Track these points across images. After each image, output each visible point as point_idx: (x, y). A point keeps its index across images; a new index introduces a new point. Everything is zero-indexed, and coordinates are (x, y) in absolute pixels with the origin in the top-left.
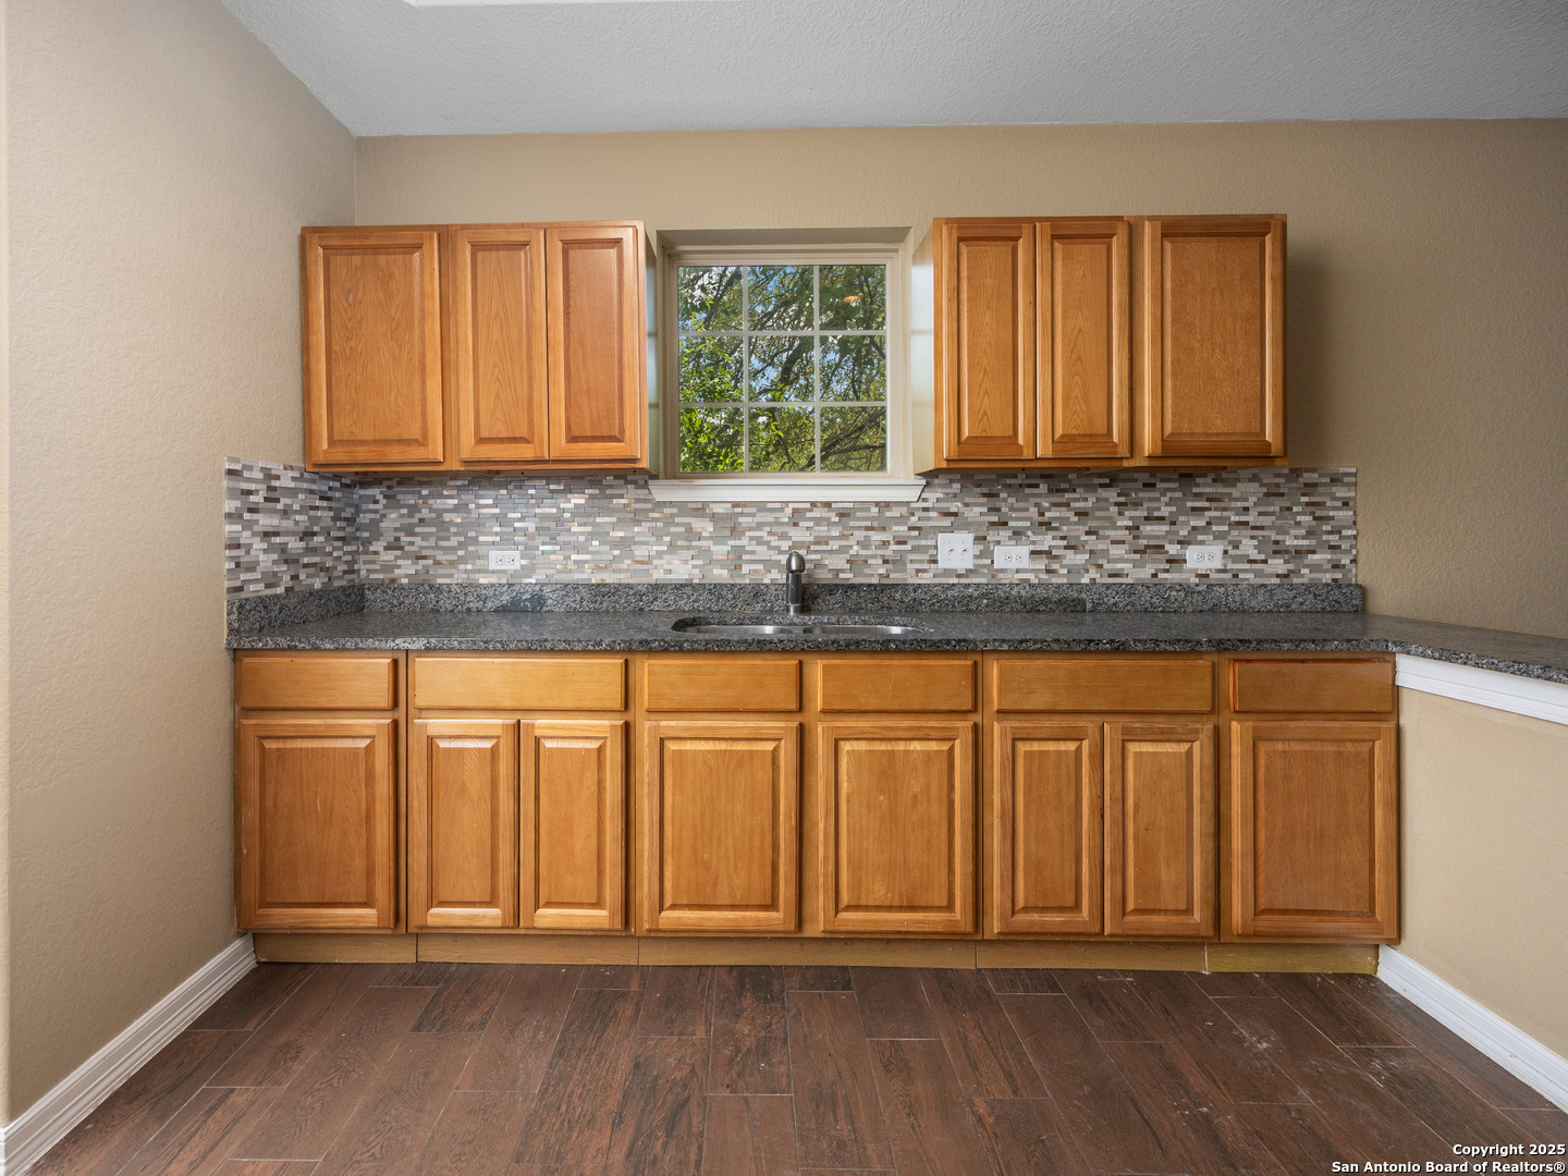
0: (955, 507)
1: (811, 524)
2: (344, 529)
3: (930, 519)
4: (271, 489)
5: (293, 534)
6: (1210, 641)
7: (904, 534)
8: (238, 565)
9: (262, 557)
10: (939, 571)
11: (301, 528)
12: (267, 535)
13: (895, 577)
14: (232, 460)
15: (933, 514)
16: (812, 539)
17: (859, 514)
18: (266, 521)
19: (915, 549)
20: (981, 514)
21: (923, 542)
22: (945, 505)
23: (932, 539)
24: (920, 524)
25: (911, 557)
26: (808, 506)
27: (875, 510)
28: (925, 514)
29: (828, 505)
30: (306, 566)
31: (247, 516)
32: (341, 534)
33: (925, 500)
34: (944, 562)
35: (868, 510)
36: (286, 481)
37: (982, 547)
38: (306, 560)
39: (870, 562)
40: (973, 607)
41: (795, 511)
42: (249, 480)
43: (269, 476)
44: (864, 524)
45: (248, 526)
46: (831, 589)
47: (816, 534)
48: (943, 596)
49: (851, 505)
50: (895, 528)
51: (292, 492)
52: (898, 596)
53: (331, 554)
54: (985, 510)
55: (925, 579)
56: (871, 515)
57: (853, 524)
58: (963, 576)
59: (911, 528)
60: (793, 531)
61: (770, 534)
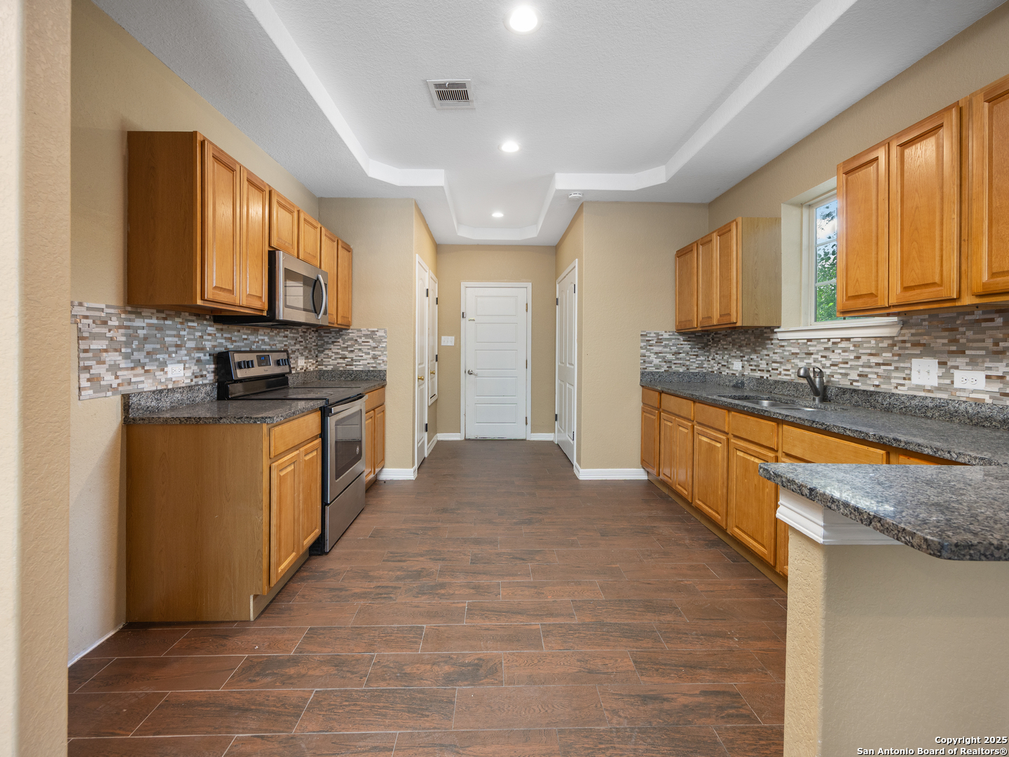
0: (924, 340)
1: (840, 351)
2: (697, 352)
3: (907, 348)
4: (658, 339)
5: (669, 353)
6: (875, 435)
7: (888, 359)
8: (644, 362)
9: (654, 359)
10: (912, 386)
11: (673, 351)
12: (656, 353)
13: (884, 387)
14: (642, 332)
15: (908, 345)
16: (841, 360)
17: (865, 345)
18: (656, 349)
19: (897, 368)
20: (944, 344)
21: (902, 365)
22: (917, 338)
23: (907, 362)
24: (900, 352)
25: (894, 374)
26: (839, 340)
27: (873, 342)
28: (903, 345)
29: (848, 339)
30: (675, 364)
31: (648, 347)
32: (696, 353)
33: (904, 335)
34: (916, 379)
35: (870, 342)
36: (666, 336)
37: (944, 370)
38: (675, 362)
39: (869, 376)
40: (929, 414)
41: (834, 343)
42: (649, 337)
43: (658, 334)
44: (869, 351)
45: (648, 350)
46: (844, 391)
47: (843, 357)
48: (908, 404)
49: (860, 340)
50: (884, 355)
51: (669, 340)
52: (880, 400)
53: (689, 360)
54: (946, 341)
55: (901, 391)
56: (872, 346)
57: (861, 351)
58: (929, 391)
59: (893, 355)
60: (831, 356)
61: (822, 357)
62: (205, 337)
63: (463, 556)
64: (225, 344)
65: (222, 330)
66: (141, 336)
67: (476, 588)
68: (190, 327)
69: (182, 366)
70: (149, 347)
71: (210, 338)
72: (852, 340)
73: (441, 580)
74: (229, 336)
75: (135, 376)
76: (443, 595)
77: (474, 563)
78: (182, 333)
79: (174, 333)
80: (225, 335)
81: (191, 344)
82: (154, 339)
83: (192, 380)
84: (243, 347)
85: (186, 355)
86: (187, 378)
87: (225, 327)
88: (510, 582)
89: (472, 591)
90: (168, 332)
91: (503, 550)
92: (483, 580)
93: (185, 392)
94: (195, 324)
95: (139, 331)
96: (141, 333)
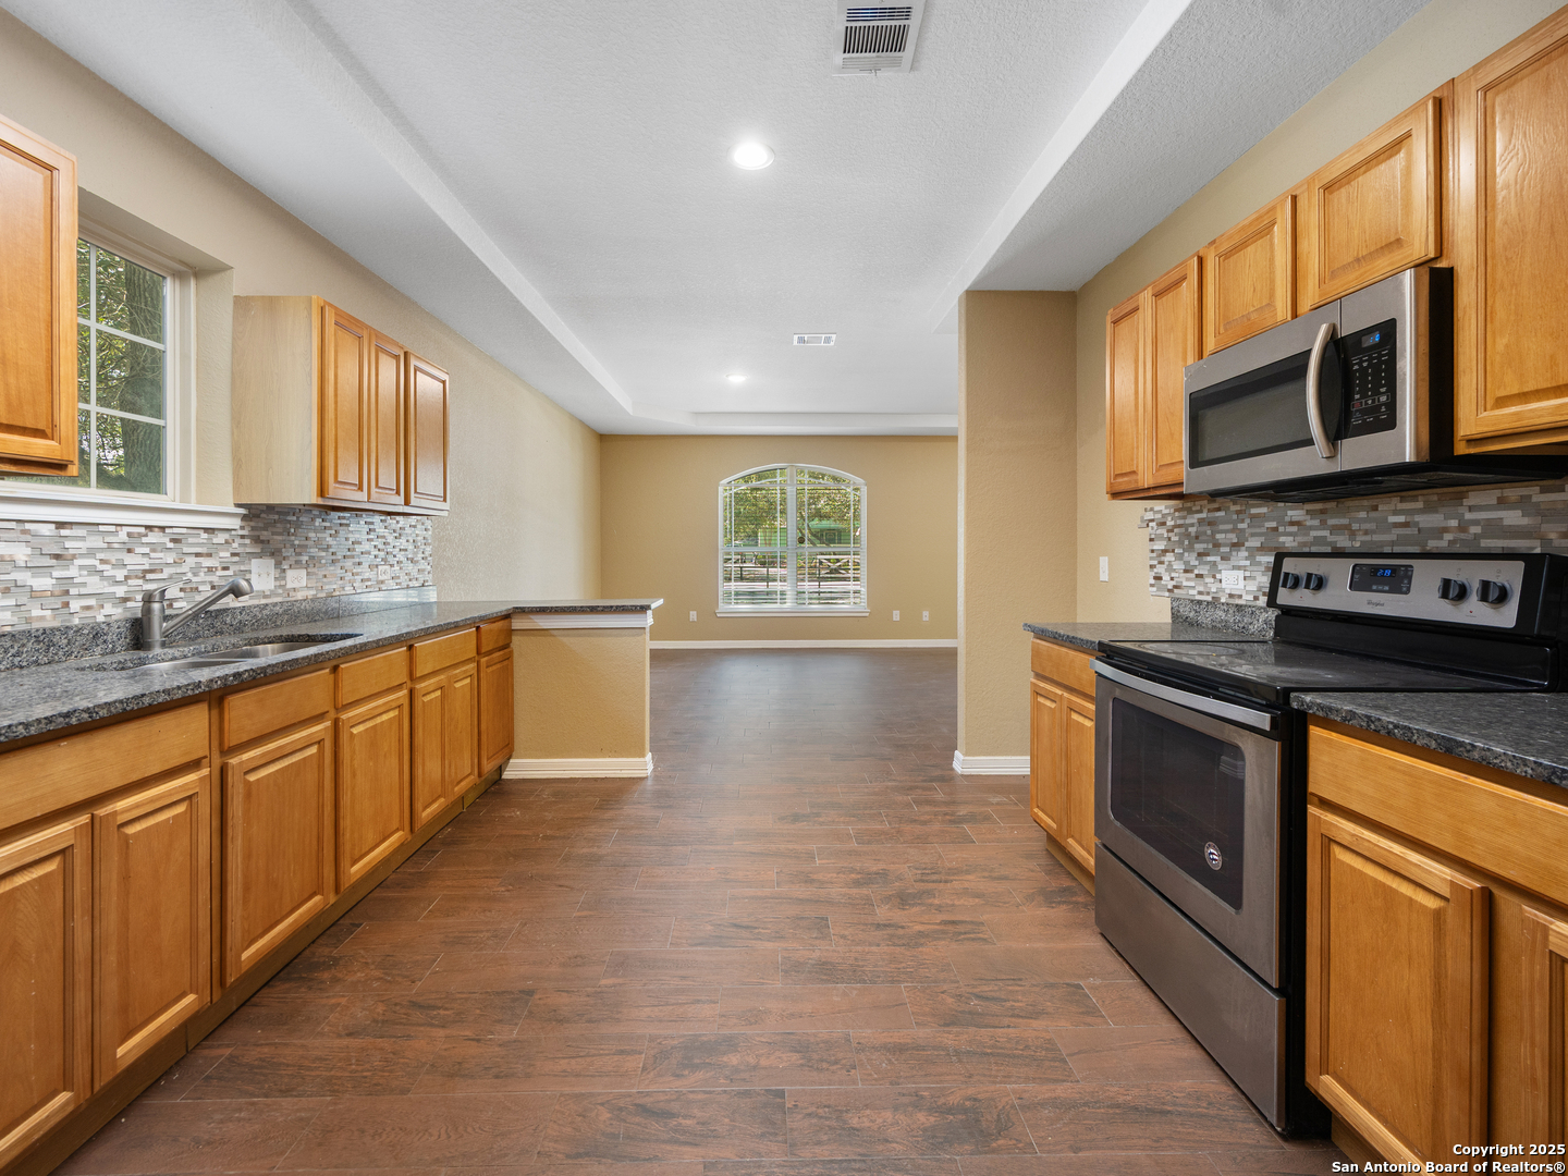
0: (263, 535)
1: (147, 550)
3: (246, 545)
7: (227, 560)
10: (255, 594)
15: (248, 541)
16: (147, 567)
19: (235, 574)
21: (242, 567)
22: (256, 533)
23: (248, 564)
24: (238, 550)
26: (142, 529)
27: (203, 536)
28: (242, 541)
29: (160, 529)
33: (243, 529)
34: (257, 585)
35: (198, 536)
37: (279, 571)
39: (200, 589)
41: (129, 535)
44: (195, 550)
47: (151, 561)
50: (219, 554)
52: (228, 620)
56: (202, 541)
57: (186, 550)
58: (265, 597)
59: (233, 555)
60: (128, 559)
61: (103, 561)
62: (1281, 529)
63: (846, 933)
64: (1331, 539)
65: (1323, 512)
66: (1193, 534)
67: (809, 881)
68: (1253, 517)
69: (1241, 574)
70: (1199, 547)
71: (1294, 529)
72: (167, 530)
73: (865, 891)
74: (1345, 521)
75: (1188, 579)
76: (851, 872)
77: (822, 918)
78: (1241, 526)
79: (1230, 526)
80: (1331, 522)
81: (1254, 543)
82: (1205, 538)
83: (1256, 598)
84: (1393, 543)
85: (1247, 559)
86: (1248, 592)
87: (1331, 505)
88: (763, 887)
89: (815, 877)
90: (1222, 527)
91: (770, 945)
92: (801, 891)
93: (1231, 611)
94: (1264, 510)
95: (1190, 529)
96: (1192, 530)
